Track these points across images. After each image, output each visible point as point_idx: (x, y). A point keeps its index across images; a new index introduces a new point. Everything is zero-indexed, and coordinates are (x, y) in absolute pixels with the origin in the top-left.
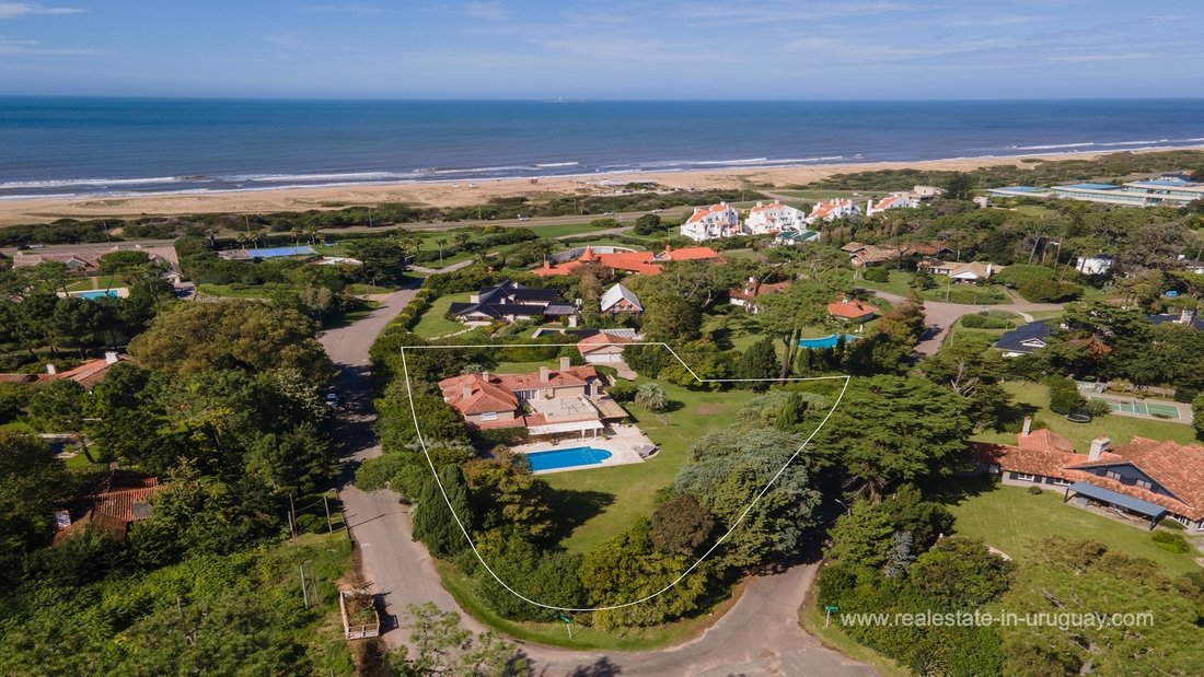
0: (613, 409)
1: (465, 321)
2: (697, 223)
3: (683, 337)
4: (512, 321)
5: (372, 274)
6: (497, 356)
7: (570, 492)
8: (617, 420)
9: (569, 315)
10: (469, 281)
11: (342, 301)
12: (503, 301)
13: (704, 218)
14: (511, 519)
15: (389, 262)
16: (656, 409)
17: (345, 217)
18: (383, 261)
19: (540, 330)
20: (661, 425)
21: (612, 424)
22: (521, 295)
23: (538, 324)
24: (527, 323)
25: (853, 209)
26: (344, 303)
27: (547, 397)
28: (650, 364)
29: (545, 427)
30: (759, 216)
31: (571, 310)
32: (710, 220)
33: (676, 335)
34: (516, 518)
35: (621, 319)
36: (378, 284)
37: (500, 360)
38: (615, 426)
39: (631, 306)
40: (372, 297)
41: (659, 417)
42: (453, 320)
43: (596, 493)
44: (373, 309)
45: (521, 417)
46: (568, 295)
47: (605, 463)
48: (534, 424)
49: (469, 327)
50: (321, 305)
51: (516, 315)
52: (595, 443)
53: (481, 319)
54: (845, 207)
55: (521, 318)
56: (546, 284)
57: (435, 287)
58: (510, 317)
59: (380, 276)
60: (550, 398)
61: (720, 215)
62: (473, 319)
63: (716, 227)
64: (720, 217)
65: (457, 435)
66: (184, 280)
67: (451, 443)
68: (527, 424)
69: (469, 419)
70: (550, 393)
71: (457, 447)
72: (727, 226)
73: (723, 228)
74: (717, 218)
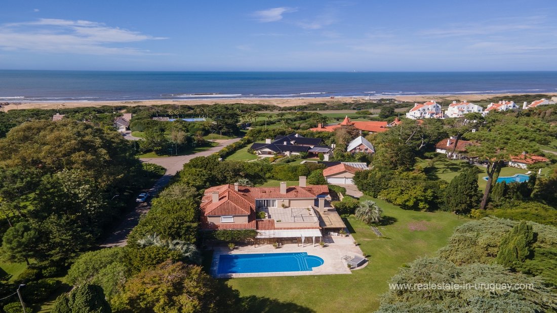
0: (334, 220)
1: (259, 154)
2: (416, 111)
3: (400, 168)
4: (288, 155)
5: (221, 129)
6: (268, 175)
7: (271, 302)
8: (336, 230)
9: (324, 153)
10: (272, 133)
11: (195, 140)
12: (285, 143)
13: (421, 109)
15: (230, 121)
16: (371, 222)
18: (227, 120)
19: (304, 161)
20: (373, 237)
21: (332, 233)
22: (298, 141)
23: (304, 158)
24: (297, 157)
25: (514, 106)
26: (195, 142)
27: (283, 206)
28: (373, 186)
29: (272, 231)
30: (454, 109)
31: (327, 150)
32: (424, 110)
33: (395, 167)
35: (358, 157)
36: (224, 134)
37: (269, 178)
38: (334, 235)
39: (367, 149)
40: (218, 141)
41: (373, 230)
42: (252, 153)
43: (295, 305)
44: (214, 147)
45: (254, 222)
46: (327, 142)
47: (316, 271)
48: (264, 228)
49: (261, 157)
50: (179, 142)
51: (291, 152)
52: (312, 250)
53: (270, 153)
54: (509, 105)
55: (294, 153)
56: (317, 136)
57: (252, 136)
58: (287, 153)
59: (225, 130)
60: (286, 207)
61: (430, 107)
62: (264, 153)
63: (427, 114)
64: (430, 108)
65: (185, 234)
66: (128, 129)
67: (175, 242)
68: (257, 228)
69: (210, 220)
70: (286, 203)
71: (179, 247)
72: (434, 114)
73: (432, 114)
74: (428, 109)
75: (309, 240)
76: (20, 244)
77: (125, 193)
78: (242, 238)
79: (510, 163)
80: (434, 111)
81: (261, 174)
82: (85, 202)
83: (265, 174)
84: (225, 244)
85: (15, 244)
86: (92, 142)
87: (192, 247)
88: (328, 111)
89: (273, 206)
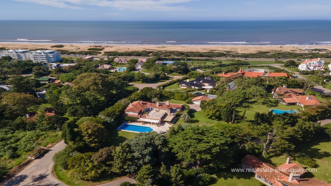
0: (170, 118)
2: (304, 65)
5: (177, 71)
12: (195, 82)
13: (308, 63)
14: (85, 140)
15: (182, 67)
17: (203, 54)
22: (204, 81)
23: (199, 90)
24: (195, 89)
26: (160, 77)
27: (156, 111)
29: (144, 119)
32: (310, 64)
34: (86, 141)
36: (180, 73)
40: (174, 77)
42: (178, 86)
44: (169, 80)
45: (140, 115)
48: (142, 118)
49: (180, 88)
50: (152, 77)
51: (195, 87)
57: (189, 76)
58: (193, 87)
60: (158, 111)
62: (184, 86)
63: (312, 66)
64: (315, 63)
65: (112, 116)
66: (142, 67)
67: (107, 118)
68: (140, 117)
69: (126, 112)
70: (158, 110)
71: (108, 119)
72: (317, 66)
73: (315, 67)
74: (313, 63)
75: (153, 123)
76: (71, 112)
77: (114, 99)
78: (134, 120)
79: (298, 104)
80: (317, 65)
81: (169, 96)
82: (92, 102)
83: (171, 96)
84: (127, 121)
85: (69, 112)
86: (98, 82)
87: (112, 120)
88: (262, 58)
89: (153, 110)
